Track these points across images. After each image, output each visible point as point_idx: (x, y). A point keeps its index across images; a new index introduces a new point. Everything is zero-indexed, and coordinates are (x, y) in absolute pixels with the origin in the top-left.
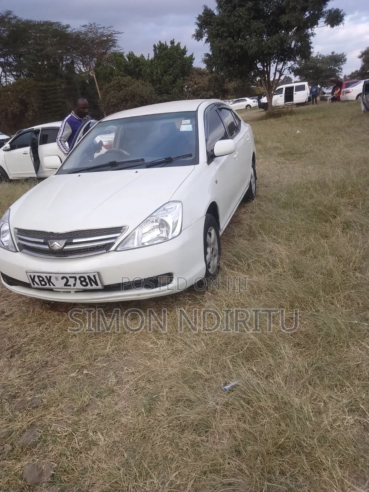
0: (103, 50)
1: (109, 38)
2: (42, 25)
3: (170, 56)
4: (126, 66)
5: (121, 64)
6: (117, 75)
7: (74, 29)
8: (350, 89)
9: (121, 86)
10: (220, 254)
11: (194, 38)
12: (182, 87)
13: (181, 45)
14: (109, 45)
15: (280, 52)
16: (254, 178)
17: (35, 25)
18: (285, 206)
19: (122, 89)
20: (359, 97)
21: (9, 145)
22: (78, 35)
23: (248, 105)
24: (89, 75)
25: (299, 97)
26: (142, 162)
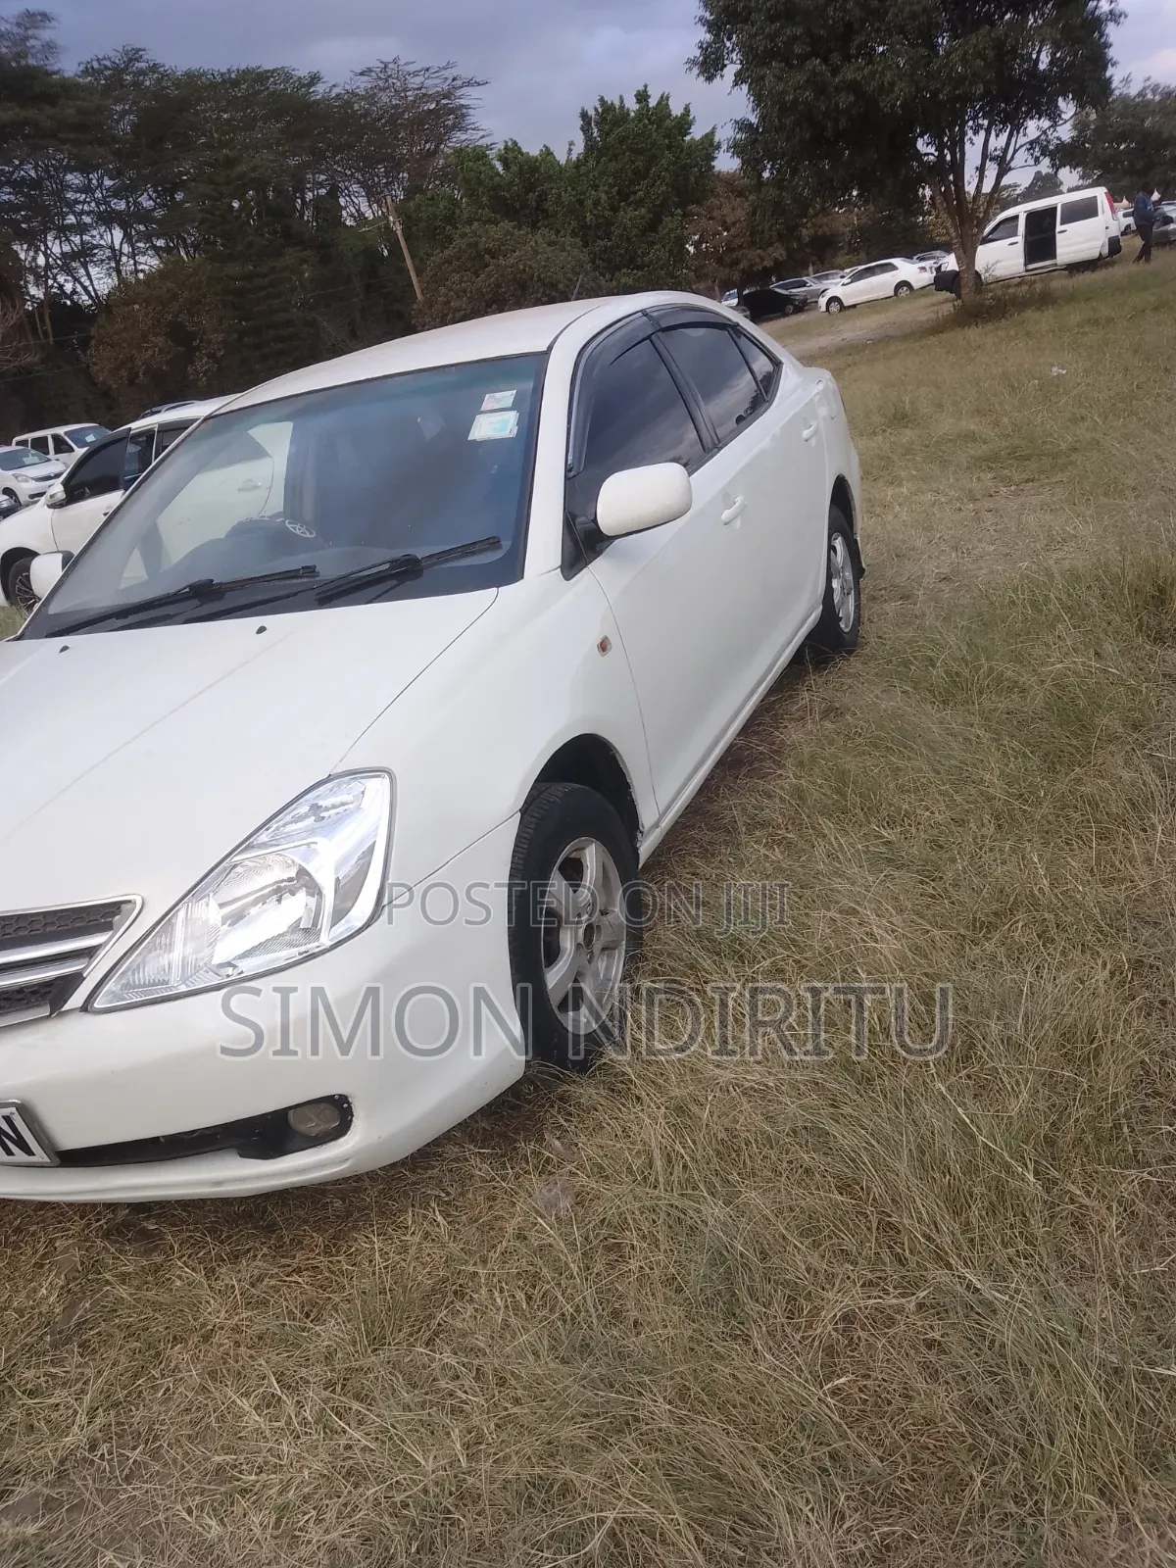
0: (426, 142)
1: (443, 102)
2: (235, 83)
3: (637, 144)
4: (497, 188)
5: (480, 183)
6: (470, 222)
7: (334, 86)
9: (480, 256)
11: (696, 71)
12: (681, 242)
13: (671, 102)
14: (445, 127)
15: (994, 89)
17: (212, 85)
19: (487, 266)
21: (61, 488)
22: (348, 104)
23: (904, 284)
24: (387, 227)
25: (1076, 241)
26: (305, 580)
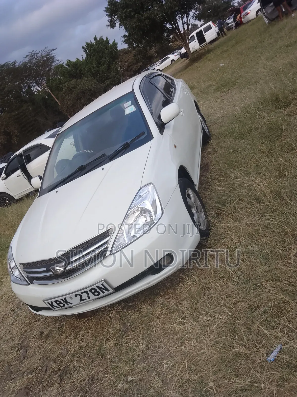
0: (47, 68)
1: (48, 57)
3: (98, 50)
4: (69, 72)
5: (64, 72)
6: (65, 82)
7: (20, 62)
8: (248, 11)
10: (204, 208)
11: (109, 27)
12: (116, 69)
13: (103, 38)
14: (50, 63)
15: (180, 7)
16: (203, 122)
18: (241, 136)
19: (73, 91)
20: (258, 13)
21: (4, 174)
22: (25, 66)
23: (172, 60)
24: (45, 91)
25: (210, 36)
26: (104, 157)
